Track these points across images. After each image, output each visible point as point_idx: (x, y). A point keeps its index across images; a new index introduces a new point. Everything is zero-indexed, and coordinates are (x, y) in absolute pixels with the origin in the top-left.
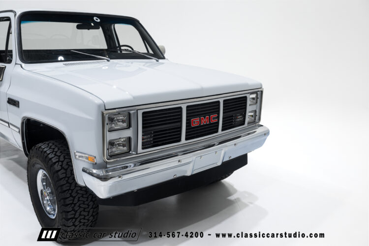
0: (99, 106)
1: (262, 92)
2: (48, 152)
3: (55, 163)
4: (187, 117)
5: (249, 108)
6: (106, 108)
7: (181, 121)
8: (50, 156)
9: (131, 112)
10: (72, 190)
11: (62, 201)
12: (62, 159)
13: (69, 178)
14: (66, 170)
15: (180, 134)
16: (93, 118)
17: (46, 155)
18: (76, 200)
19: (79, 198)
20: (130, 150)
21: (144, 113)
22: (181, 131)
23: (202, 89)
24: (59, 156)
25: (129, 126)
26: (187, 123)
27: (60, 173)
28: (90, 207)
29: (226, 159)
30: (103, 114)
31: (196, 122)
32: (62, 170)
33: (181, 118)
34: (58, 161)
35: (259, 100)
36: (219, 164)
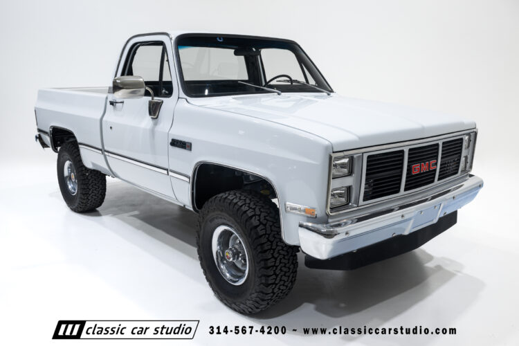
0: (327, 148)
1: (476, 134)
2: (240, 204)
3: (251, 217)
4: (409, 162)
5: (464, 153)
6: (334, 151)
7: (402, 168)
8: (243, 209)
9: (355, 156)
10: (274, 250)
12: (258, 212)
14: (265, 225)
15: (400, 184)
16: (318, 162)
17: (237, 207)
18: (278, 262)
19: (281, 259)
20: (350, 202)
21: (369, 157)
22: (400, 180)
23: (423, 129)
24: (254, 209)
25: (350, 173)
26: (408, 170)
27: (259, 229)
29: (442, 215)
30: (330, 158)
31: (417, 169)
32: (261, 226)
33: (402, 164)
34: (255, 215)
35: (471, 143)
36: (435, 221)
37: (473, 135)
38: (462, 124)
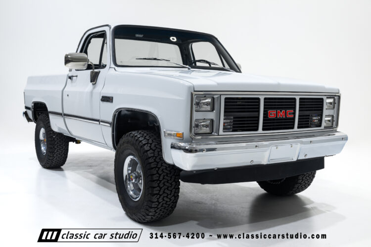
0: (189, 87)
1: (339, 97)
2: (138, 136)
3: (145, 145)
4: (264, 108)
5: (326, 112)
6: (195, 90)
7: (259, 111)
8: (140, 139)
9: (215, 96)
10: (159, 168)
11: (150, 177)
12: (150, 141)
13: (156, 157)
14: (154, 150)
15: (258, 123)
16: (183, 99)
17: (136, 138)
18: (162, 177)
19: (164, 176)
20: (212, 132)
21: (226, 99)
22: (258, 120)
23: (279, 85)
24: (148, 140)
25: (213, 110)
26: (264, 114)
27: (148, 152)
28: (173, 187)
29: (302, 157)
30: (192, 94)
31: (272, 114)
32: (151, 150)
33: (259, 108)
34: (148, 143)
36: (295, 160)
37: (336, 98)
38: (324, 88)
